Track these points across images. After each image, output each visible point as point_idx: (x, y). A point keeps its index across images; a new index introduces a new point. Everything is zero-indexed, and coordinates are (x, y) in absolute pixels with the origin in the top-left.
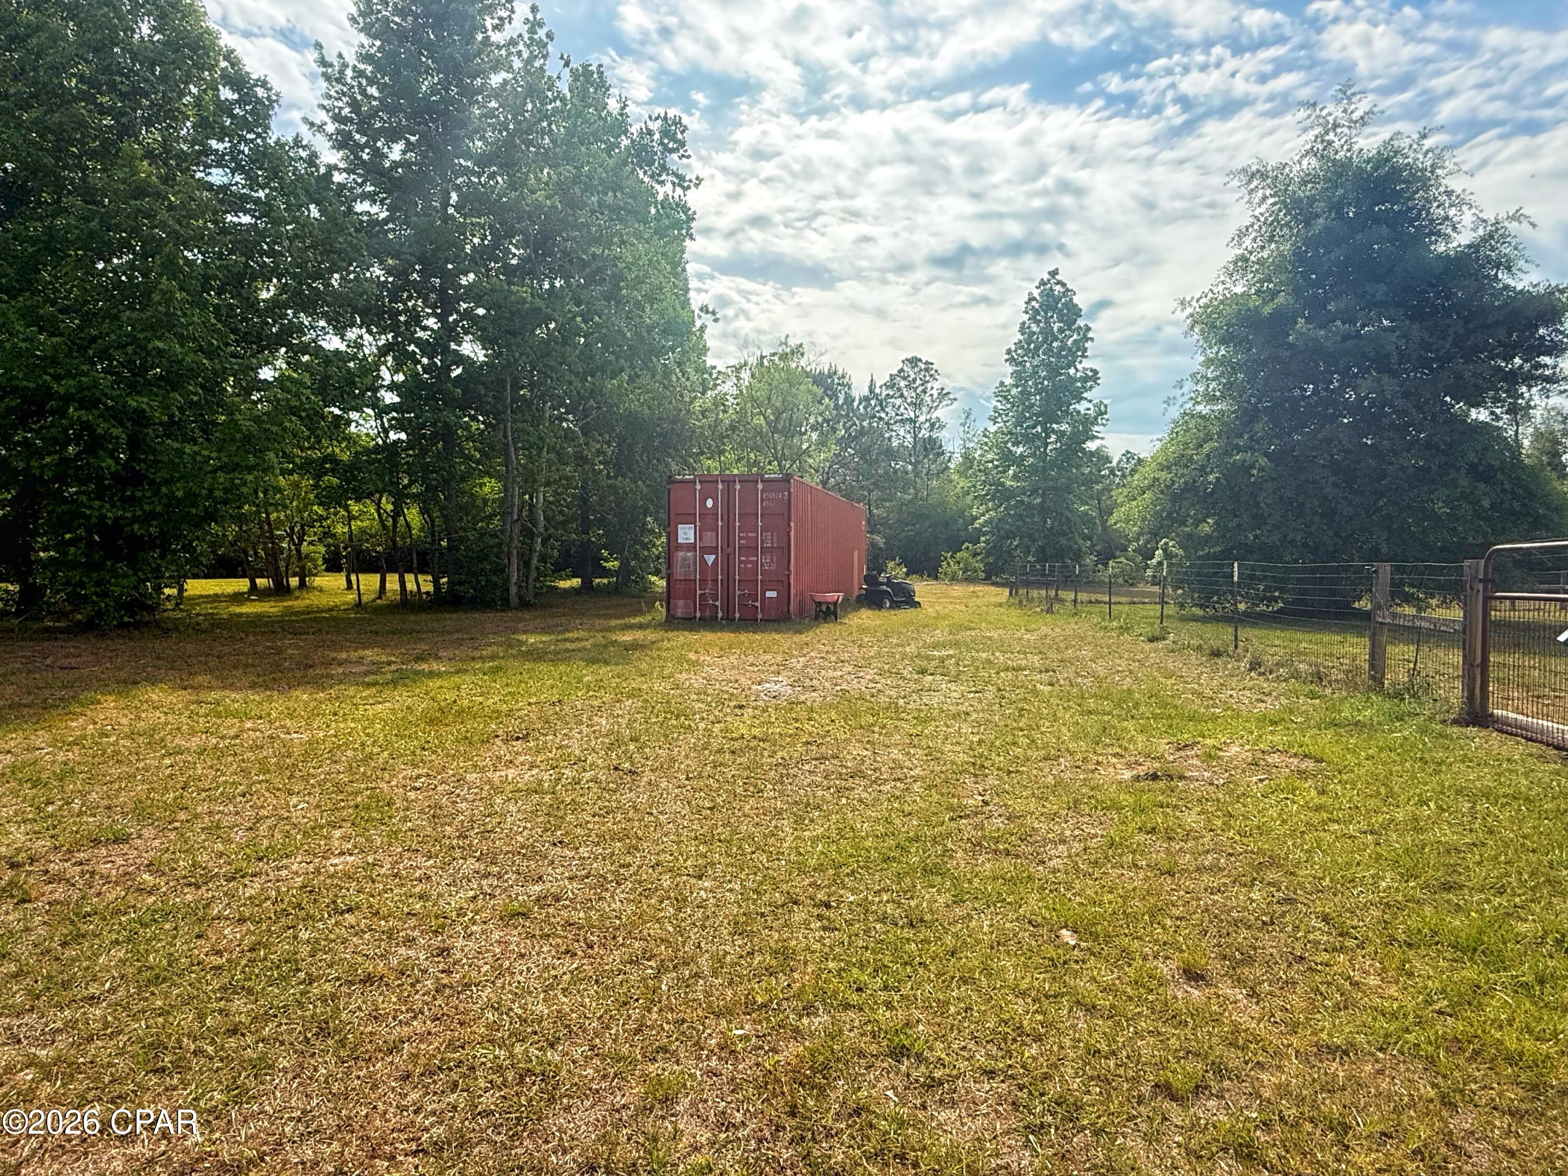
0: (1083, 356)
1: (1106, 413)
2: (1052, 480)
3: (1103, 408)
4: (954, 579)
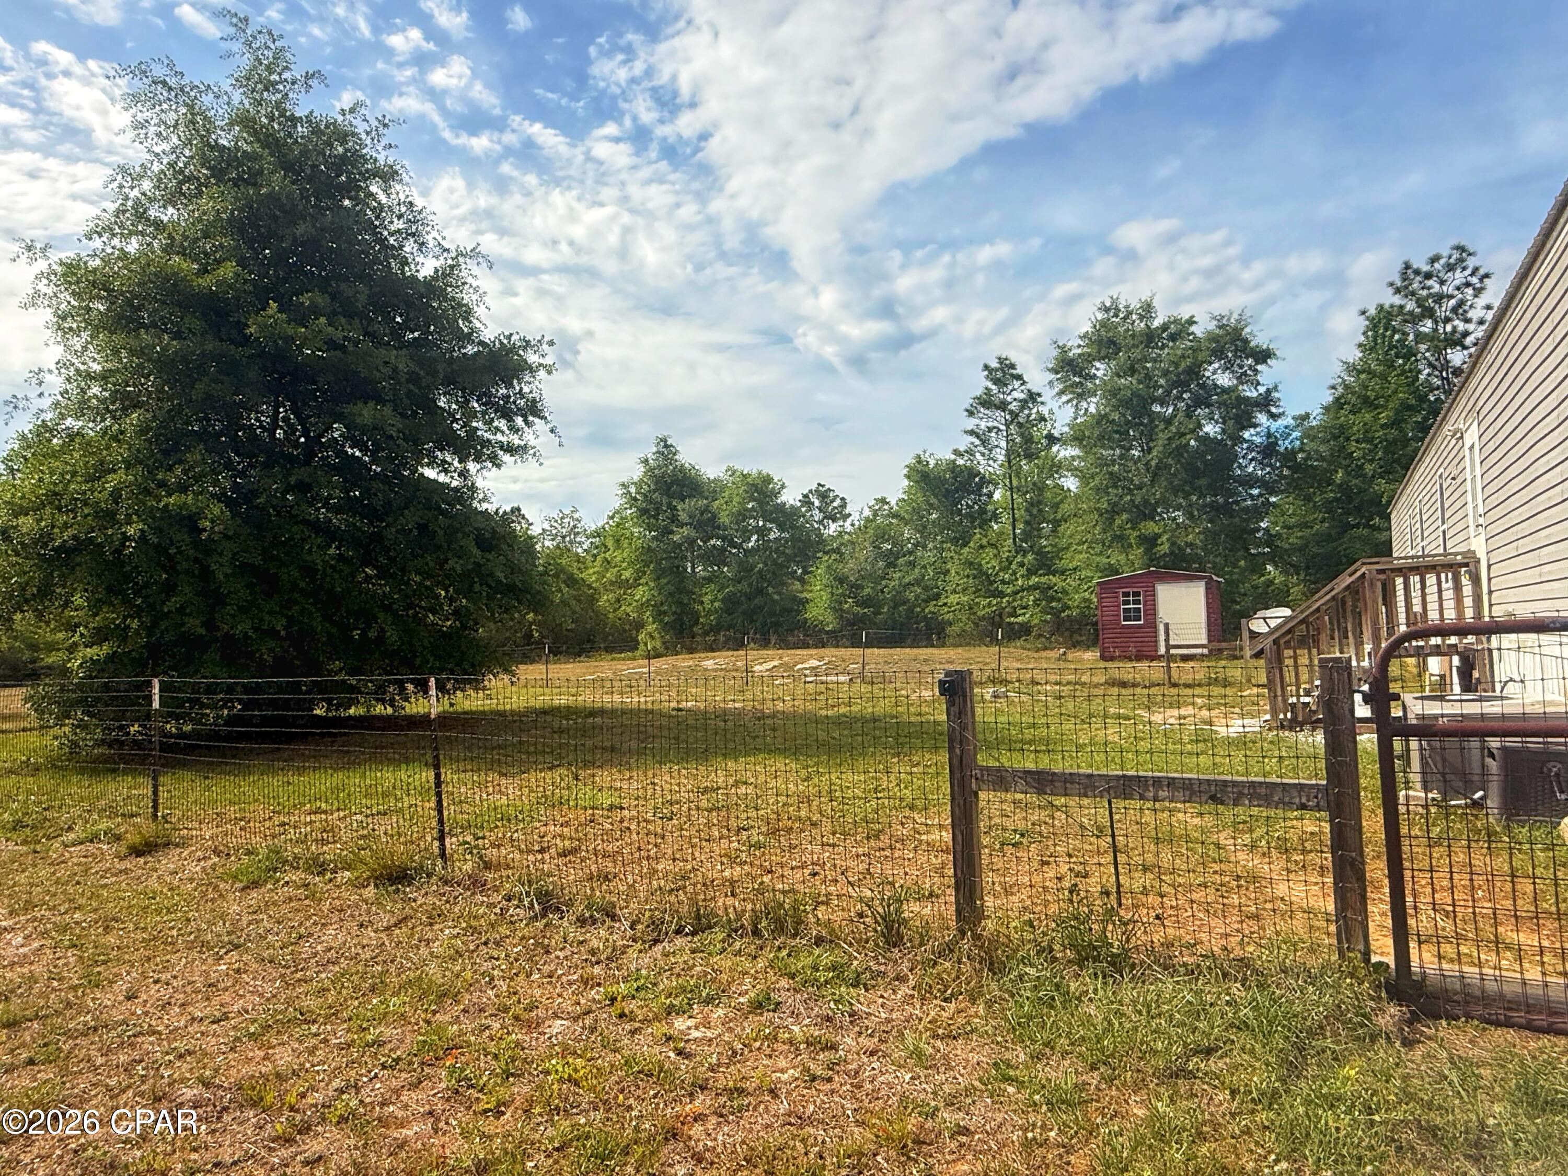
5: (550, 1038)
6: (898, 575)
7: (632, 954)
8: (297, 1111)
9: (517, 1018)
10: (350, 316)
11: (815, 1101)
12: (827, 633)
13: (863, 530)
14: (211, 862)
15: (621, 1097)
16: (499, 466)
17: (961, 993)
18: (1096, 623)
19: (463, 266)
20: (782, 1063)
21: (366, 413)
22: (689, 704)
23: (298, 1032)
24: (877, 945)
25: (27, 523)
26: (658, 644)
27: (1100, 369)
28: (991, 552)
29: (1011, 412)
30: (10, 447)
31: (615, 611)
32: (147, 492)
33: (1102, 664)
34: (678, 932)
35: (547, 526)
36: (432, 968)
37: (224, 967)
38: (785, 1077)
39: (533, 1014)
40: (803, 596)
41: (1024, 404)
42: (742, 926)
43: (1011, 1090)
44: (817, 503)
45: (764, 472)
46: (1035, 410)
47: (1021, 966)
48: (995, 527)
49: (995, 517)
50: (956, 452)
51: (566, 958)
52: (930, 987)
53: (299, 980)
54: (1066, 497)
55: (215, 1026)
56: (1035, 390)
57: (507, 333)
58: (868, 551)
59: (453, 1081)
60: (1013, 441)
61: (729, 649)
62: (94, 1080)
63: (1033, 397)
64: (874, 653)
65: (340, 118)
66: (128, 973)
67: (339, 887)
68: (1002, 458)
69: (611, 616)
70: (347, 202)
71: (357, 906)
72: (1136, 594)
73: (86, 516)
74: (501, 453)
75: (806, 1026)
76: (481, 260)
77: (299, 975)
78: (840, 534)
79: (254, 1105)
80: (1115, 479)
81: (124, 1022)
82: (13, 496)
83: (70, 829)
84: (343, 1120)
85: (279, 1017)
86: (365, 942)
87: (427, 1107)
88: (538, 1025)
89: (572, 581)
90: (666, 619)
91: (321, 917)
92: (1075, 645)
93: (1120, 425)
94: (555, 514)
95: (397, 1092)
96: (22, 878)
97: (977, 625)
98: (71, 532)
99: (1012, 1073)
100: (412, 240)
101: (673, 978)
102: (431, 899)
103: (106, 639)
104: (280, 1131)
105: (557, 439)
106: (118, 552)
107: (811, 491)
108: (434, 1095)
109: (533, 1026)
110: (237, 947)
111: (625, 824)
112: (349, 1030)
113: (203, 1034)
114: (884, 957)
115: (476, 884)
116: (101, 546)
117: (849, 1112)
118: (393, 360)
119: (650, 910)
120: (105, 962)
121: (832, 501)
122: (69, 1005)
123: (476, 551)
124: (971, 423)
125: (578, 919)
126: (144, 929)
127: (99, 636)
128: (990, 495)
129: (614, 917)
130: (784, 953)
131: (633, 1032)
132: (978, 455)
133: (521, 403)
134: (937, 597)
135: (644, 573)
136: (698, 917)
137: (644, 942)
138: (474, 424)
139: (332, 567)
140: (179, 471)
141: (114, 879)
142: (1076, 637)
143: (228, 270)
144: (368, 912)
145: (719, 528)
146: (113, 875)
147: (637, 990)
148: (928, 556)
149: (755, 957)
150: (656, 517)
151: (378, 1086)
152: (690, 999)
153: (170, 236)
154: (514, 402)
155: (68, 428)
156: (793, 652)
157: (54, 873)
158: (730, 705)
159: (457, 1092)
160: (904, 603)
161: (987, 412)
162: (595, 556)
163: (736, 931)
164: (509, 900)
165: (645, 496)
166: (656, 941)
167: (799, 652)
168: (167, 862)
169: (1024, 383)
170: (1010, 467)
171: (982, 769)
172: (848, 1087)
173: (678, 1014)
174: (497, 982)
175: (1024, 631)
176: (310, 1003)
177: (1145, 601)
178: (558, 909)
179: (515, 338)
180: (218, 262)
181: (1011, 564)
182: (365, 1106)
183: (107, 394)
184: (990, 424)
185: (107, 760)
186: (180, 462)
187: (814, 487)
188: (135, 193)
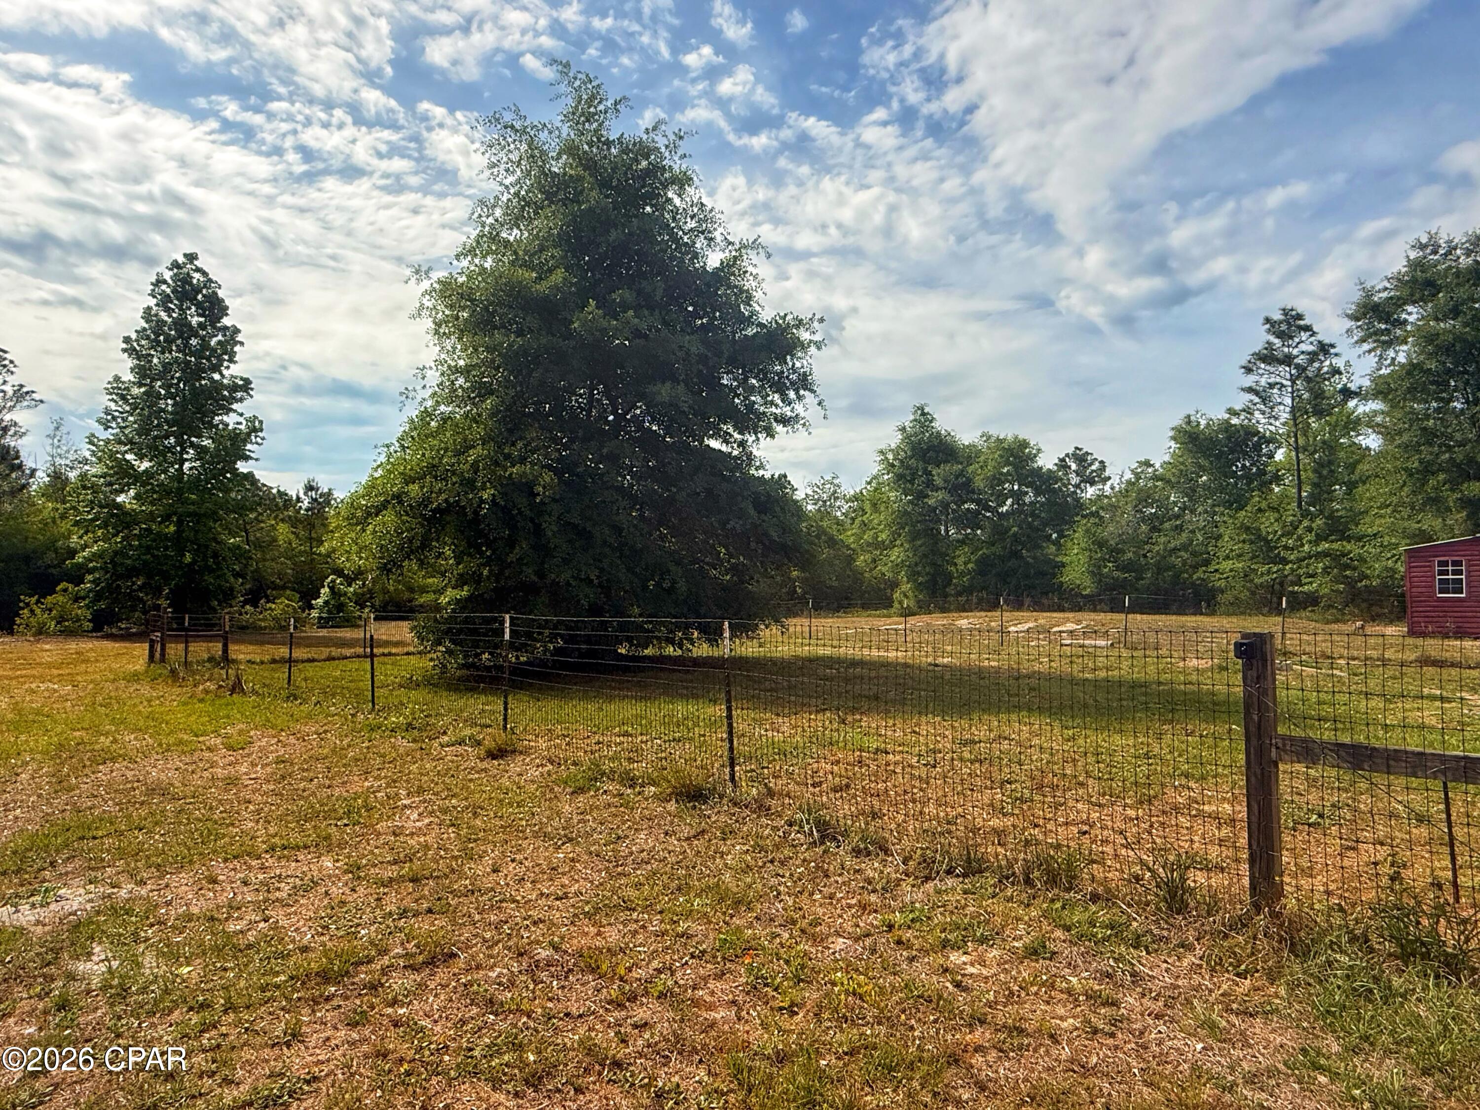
0: (231, 361)
1: (262, 430)
2: (193, 504)
3: (257, 423)
4: (41, 632)
5: (834, 953)
6: (1163, 539)
7: (906, 887)
8: (626, 982)
9: (803, 931)
10: (651, 309)
11: (1098, 1054)
12: (1083, 597)
13: (1124, 493)
14: (546, 769)
15: (903, 1017)
16: (773, 437)
17: (1257, 971)
18: (1403, 595)
19: (745, 257)
20: (1061, 1011)
21: (664, 391)
22: (946, 660)
23: (622, 916)
24: (1160, 909)
25: (414, 488)
26: (912, 603)
27: (1412, 314)
28: (1273, 516)
29: (1297, 366)
30: (402, 429)
31: (871, 570)
32: (496, 463)
33: (1410, 641)
34: (949, 872)
35: (810, 492)
36: (727, 877)
37: (561, 856)
38: (1064, 1025)
39: (818, 929)
40: (1058, 559)
41: (1313, 357)
42: (1014, 874)
43: (1322, 1079)
44: (1074, 467)
45: (1021, 437)
46: (1327, 363)
47: (1329, 952)
48: (1277, 490)
49: (1277, 479)
50: (1232, 412)
51: (844, 883)
52: (1221, 959)
53: (619, 874)
54: (1364, 456)
55: (558, 902)
56: (1327, 341)
57: (782, 314)
58: (1128, 516)
59: (752, 978)
60: (1300, 397)
61: (982, 610)
62: (474, 932)
63: (1324, 349)
64: (1140, 620)
65: (645, 137)
66: (493, 851)
67: (647, 799)
68: (1287, 416)
69: (867, 575)
70: (648, 209)
71: (662, 817)
72: (1455, 563)
73: (454, 484)
74: (775, 424)
75: (1085, 978)
76: (760, 250)
77: (620, 869)
78: (1099, 497)
79: (593, 971)
80: (1429, 436)
81: (492, 889)
82: (405, 467)
83: (445, 733)
84: (661, 996)
85: (607, 902)
86: (670, 848)
87: (731, 996)
88: (822, 940)
89: (832, 542)
90: (920, 579)
91: (634, 824)
92: (1374, 619)
93: (1439, 375)
94: (817, 480)
95: (705, 979)
96: (414, 768)
97: (1253, 593)
98: (443, 496)
99: (1323, 1061)
100: (702, 237)
101: (947, 914)
102: (723, 818)
103: (465, 584)
104: (614, 997)
105: (823, 412)
106: (476, 513)
107: (1067, 455)
108: (736, 987)
109: (818, 940)
110: (570, 840)
111: (892, 768)
112: (662, 922)
113: (549, 907)
114: (1167, 922)
115: (761, 808)
116: (464, 508)
117: (1136, 1071)
118: (686, 345)
119: (922, 848)
120: (475, 841)
121: (1090, 465)
122: (453, 871)
123: (752, 512)
124: (1249, 381)
125: (853, 850)
126: (502, 817)
127: (461, 582)
128: (1271, 456)
129: (887, 851)
130: (1058, 905)
131: (911, 959)
132: (1257, 414)
133: (794, 377)
134: (1207, 563)
135: (900, 535)
136: (969, 860)
137: (916, 878)
138: (753, 398)
139: (635, 526)
140: (520, 444)
141: (477, 776)
142: (1376, 609)
143: (558, 276)
144: (672, 823)
145: (973, 492)
146: (477, 772)
147: (912, 920)
148: (1197, 520)
149: (1028, 905)
150: (912, 482)
151: (688, 971)
152: (964, 937)
153: (515, 253)
154: (787, 377)
155: (442, 413)
156: (1048, 614)
157: (435, 767)
158: (986, 663)
159: (756, 988)
160: (1168, 569)
161: (1268, 368)
162: (853, 519)
163: (1007, 878)
164: (791, 825)
165: (901, 461)
166: (928, 879)
167: (1055, 615)
168: (515, 766)
169: (1314, 334)
170: (1296, 425)
171: (1284, 738)
172: (1133, 1045)
173: (952, 948)
174: (782, 897)
175: (1312, 600)
176: (631, 893)
177: (1469, 572)
178: (835, 839)
179: (789, 317)
180: (550, 271)
181: (1296, 528)
182: (679, 987)
183: (468, 384)
184: (1272, 380)
185: (467, 679)
186: (521, 439)
187: (1071, 451)
188: (490, 220)
